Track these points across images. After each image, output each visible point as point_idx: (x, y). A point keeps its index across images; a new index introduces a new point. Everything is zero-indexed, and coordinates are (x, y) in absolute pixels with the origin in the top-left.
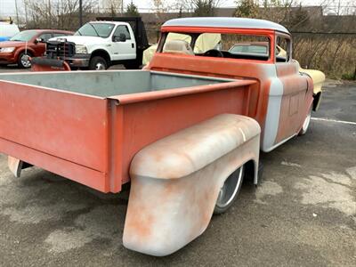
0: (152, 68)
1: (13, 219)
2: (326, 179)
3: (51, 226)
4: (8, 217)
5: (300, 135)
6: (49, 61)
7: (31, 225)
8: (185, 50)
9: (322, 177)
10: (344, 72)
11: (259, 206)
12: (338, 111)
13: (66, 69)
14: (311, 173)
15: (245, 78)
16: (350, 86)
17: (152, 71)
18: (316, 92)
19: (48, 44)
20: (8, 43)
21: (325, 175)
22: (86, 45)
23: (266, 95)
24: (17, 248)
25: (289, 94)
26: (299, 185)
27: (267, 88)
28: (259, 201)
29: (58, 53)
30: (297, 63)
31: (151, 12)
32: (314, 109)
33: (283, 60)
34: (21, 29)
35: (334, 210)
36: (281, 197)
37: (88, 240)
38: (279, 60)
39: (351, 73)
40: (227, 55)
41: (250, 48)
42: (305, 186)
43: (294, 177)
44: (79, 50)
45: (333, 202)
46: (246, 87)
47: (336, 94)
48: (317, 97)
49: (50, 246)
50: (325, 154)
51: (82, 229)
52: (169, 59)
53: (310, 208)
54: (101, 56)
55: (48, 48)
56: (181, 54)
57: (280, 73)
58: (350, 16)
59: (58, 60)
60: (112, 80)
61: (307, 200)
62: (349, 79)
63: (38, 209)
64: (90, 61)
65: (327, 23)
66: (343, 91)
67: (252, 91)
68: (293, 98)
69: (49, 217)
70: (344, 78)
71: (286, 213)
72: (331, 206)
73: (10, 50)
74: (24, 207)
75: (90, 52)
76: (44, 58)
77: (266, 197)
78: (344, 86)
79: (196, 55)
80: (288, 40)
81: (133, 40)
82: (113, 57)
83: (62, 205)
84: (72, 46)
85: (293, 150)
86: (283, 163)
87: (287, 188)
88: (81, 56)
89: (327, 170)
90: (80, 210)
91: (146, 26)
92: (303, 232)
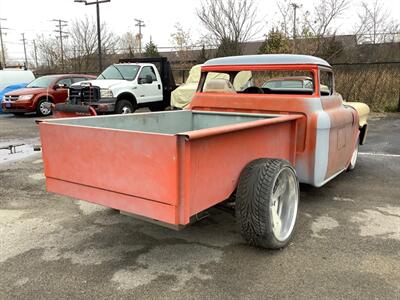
0: (194, 108)
1: (74, 262)
2: (381, 212)
3: (114, 266)
4: (68, 260)
5: (349, 170)
6: (73, 106)
7: (94, 266)
8: (226, 89)
9: (377, 210)
10: (387, 105)
11: (318, 240)
12: (385, 144)
13: (93, 114)
14: (365, 206)
15: (290, 113)
16: (395, 119)
17: (194, 111)
18: (362, 125)
19: (71, 89)
20: (26, 90)
21: (380, 209)
22: (111, 89)
23: (314, 129)
24: (85, 287)
25: (336, 126)
26: (355, 218)
27: (314, 122)
28: (316, 235)
29: (82, 99)
30: (340, 96)
31: (174, 50)
32: (361, 143)
33: (327, 94)
34: (37, 75)
35: (394, 240)
36: (339, 230)
37: (154, 277)
38: (324, 94)
39: (394, 104)
40: (267, 91)
41: (284, 83)
42: (361, 219)
43: (348, 211)
44: (104, 94)
45: (392, 233)
46: (293, 122)
47: (381, 128)
48: (363, 130)
49: (117, 284)
50: (377, 188)
51: (145, 267)
52: (211, 99)
53: (369, 239)
54: (127, 99)
55: (71, 94)
56: (223, 93)
57: (326, 107)
58: (388, 44)
59: (82, 106)
60: (157, 121)
61: (364, 232)
62: (393, 111)
63: (97, 252)
64: (116, 105)
65: (363, 52)
66: (388, 124)
67: (299, 125)
68: (341, 132)
69: (110, 258)
70: (388, 110)
71: (346, 245)
72: (390, 236)
73: (27, 98)
74: (82, 250)
75: (116, 96)
76: (68, 104)
77: (323, 232)
78: (389, 118)
79: (238, 92)
80: (330, 74)
81: (159, 82)
82: (139, 100)
83: (120, 247)
84: (97, 90)
85: (343, 185)
86: (336, 198)
87: (343, 221)
88: (107, 100)
89: (382, 203)
90: (138, 251)
91: (171, 65)
92: (366, 262)
